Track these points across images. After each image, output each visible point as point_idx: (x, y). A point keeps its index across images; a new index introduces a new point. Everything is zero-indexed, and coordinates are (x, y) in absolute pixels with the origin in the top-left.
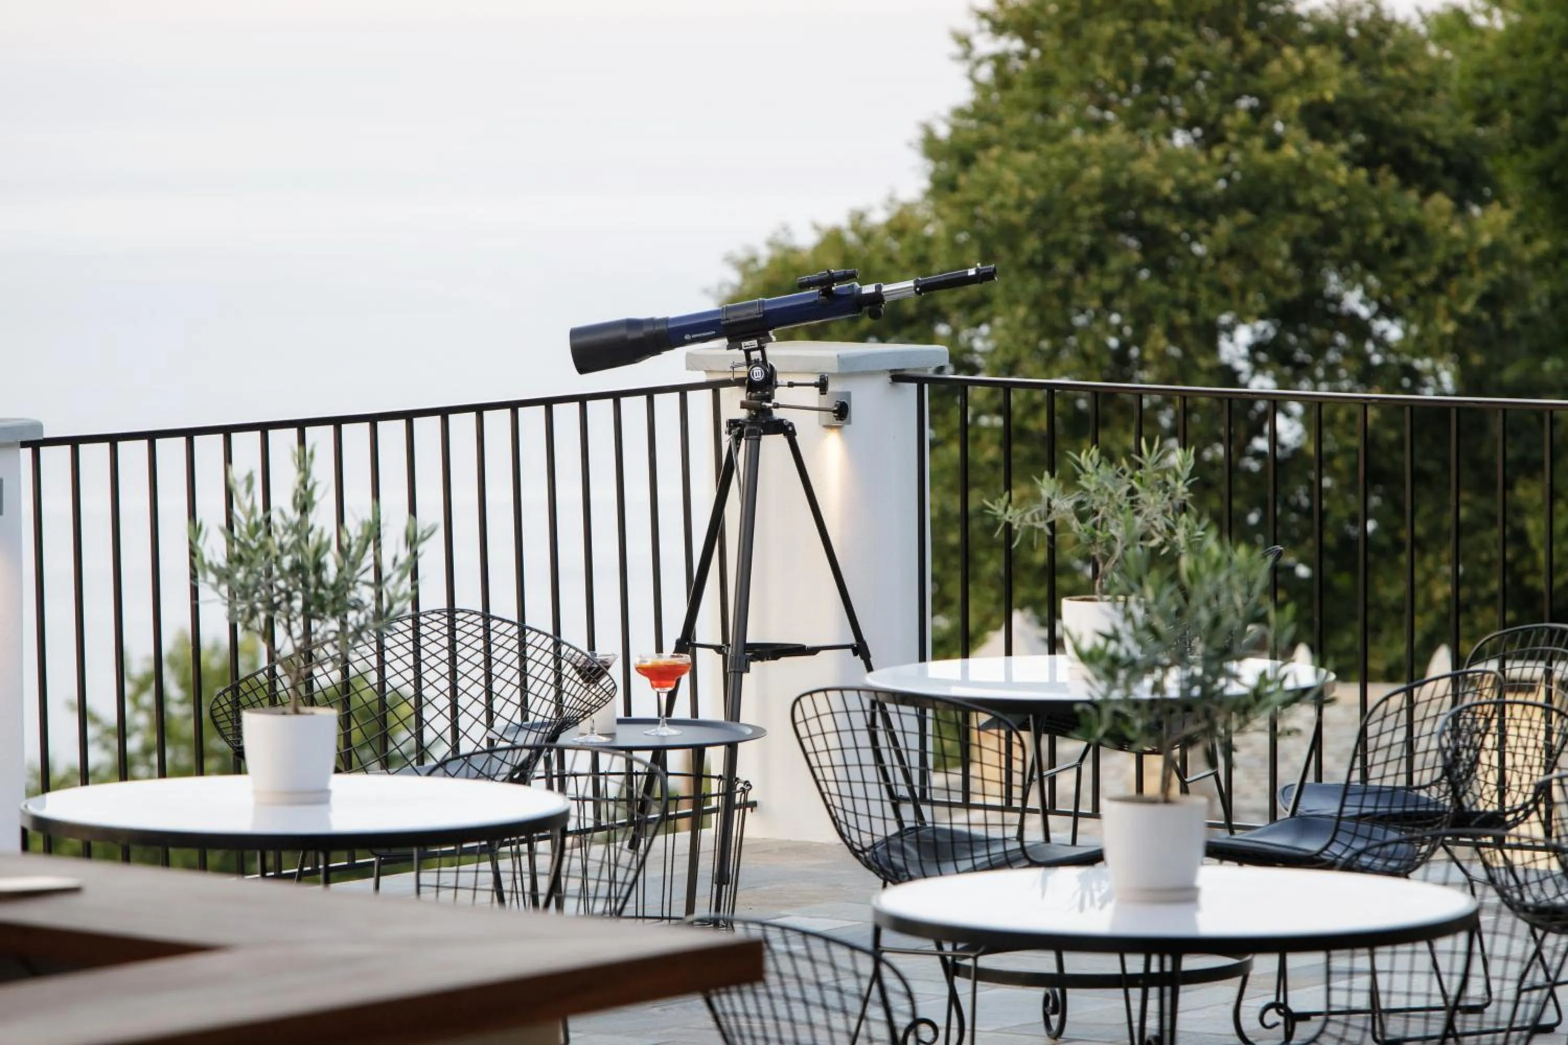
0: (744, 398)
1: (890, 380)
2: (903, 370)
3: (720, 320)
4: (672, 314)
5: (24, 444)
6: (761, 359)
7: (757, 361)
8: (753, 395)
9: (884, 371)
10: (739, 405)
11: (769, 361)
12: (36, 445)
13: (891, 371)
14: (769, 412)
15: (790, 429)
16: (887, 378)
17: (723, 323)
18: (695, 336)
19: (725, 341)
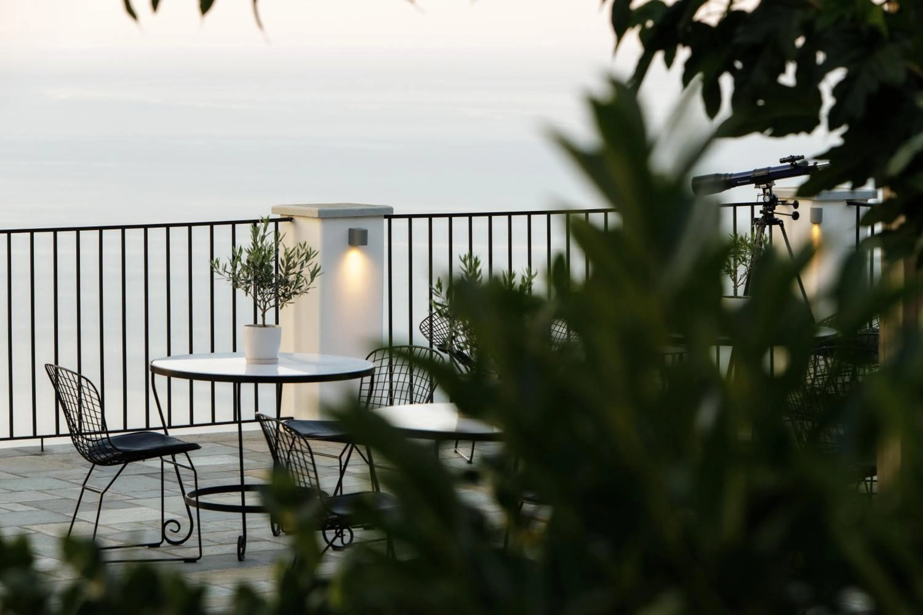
0: (762, 209)
1: (846, 204)
2: (853, 200)
3: (750, 176)
4: (735, 172)
5: (386, 217)
6: (769, 193)
7: (768, 193)
8: (766, 208)
9: (844, 200)
10: (759, 212)
11: (773, 193)
12: (390, 217)
13: (847, 200)
14: (772, 215)
15: (781, 223)
16: (845, 204)
17: (752, 177)
18: (741, 182)
19: (754, 185)
